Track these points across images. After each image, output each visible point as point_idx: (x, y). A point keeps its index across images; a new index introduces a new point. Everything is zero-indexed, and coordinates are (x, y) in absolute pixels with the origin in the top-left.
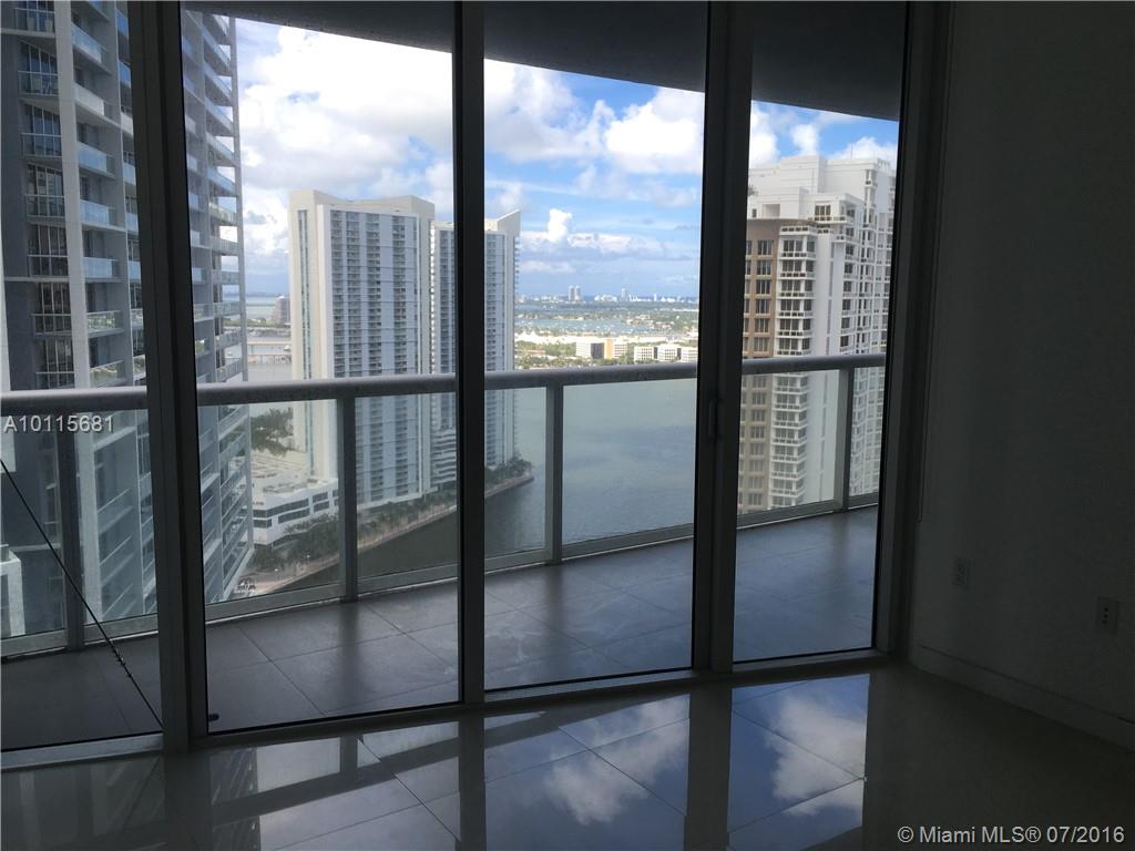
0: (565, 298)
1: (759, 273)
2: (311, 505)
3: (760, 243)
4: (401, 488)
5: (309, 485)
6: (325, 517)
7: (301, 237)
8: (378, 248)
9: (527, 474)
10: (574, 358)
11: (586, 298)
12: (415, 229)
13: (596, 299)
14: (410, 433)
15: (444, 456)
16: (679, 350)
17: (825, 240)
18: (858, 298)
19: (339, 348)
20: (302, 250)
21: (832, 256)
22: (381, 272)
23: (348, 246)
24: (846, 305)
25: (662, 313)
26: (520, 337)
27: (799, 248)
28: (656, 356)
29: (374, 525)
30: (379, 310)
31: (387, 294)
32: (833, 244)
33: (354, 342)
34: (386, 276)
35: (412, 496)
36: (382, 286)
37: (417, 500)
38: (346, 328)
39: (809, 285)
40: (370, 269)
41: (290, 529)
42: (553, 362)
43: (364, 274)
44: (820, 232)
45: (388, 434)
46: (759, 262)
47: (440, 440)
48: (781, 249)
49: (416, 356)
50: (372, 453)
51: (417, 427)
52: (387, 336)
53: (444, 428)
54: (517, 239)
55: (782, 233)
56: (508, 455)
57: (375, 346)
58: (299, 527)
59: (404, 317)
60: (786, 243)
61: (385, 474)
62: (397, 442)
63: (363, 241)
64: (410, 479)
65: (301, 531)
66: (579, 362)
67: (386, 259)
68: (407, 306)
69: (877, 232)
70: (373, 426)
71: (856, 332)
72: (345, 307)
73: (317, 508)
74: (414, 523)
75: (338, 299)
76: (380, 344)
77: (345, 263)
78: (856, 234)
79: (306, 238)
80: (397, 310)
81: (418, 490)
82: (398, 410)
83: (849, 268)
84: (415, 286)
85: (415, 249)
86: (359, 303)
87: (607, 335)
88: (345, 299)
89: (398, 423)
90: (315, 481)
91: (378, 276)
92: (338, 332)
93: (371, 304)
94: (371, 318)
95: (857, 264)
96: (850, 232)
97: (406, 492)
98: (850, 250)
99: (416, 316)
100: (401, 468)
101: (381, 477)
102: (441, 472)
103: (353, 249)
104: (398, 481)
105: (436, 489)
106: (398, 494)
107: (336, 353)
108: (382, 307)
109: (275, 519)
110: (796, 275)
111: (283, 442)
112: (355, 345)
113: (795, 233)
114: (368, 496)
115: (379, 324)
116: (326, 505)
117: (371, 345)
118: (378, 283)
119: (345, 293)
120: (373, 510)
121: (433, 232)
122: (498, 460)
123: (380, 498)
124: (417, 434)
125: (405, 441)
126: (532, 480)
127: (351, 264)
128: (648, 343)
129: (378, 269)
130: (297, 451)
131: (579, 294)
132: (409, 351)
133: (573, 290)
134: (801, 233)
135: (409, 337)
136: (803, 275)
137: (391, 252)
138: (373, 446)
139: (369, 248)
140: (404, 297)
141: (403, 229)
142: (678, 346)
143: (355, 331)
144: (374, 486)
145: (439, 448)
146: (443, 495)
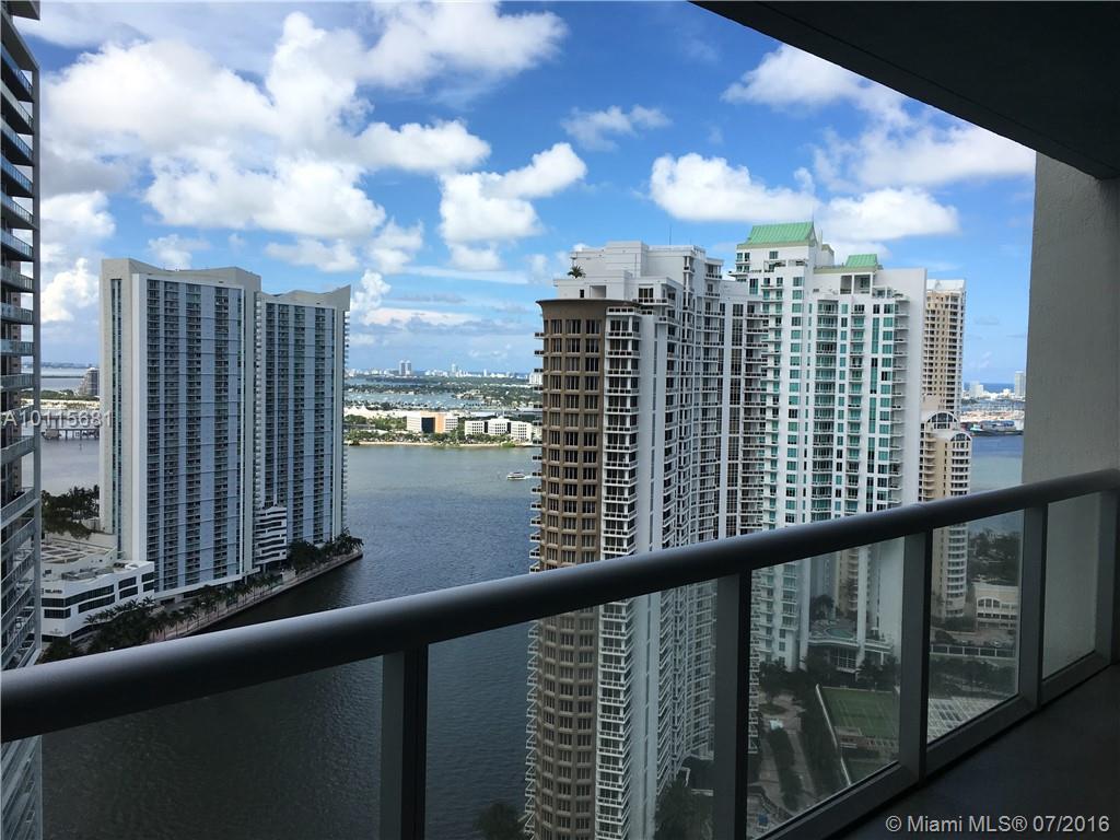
0: (396, 372)
1: (588, 351)
2: (117, 592)
3: (588, 322)
4: (220, 570)
5: (115, 570)
6: (130, 605)
7: (113, 306)
8: (200, 319)
9: (355, 551)
10: (405, 433)
11: (416, 373)
12: (240, 300)
13: (427, 374)
14: (230, 512)
15: (267, 535)
16: (509, 424)
17: (649, 320)
18: (680, 376)
19: (152, 423)
20: (114, 319)
21: (656, 336)
22: (202, 344)
23: (166, 316)
24: (670, 382)
25: (491, 388)
26: (348, 411)
27: (626, 328)
28: (486, 431)
29: (188, 611)
30: (199, 383)
31: (208, 366)
32: (656, 325)
33: (169, 416)
34: (208, 347)
35: (231, 578)
36: (203, 358)
37: (237, 582)
38: (162, 401)
39: (635, 363)
40: (189, 340)
41: (91, 619)
42: (384, 435)
43: (183, 346)
44: (644, 313)
45: (207, 512)
46: (587, 340)
47: (263, 518)
48: (608, 329)
49: (239, 431)
50: (188, 533)
51: (238, 504)
52: (207, 410)
53: (267, 505)
54: (347, 314)
55: (609, 313)
56: (337, 532)
57: (193, 421)
58: (101, 616)
59: (226, 391)
60: (613, 323)
61: (201, 556)
62: (216, 521)
63: (183, 312)
64: (230, 559)
65: (103, 621)
66: (409, 436)
67: (208, 331)
68: (230, 380)
69: (695, 314)
70: (189, 504)
71: (679, 409)
72: (162, 380)
73: (123, 595)
74: (234, 606)
75: (153, 372)
76: (199, 418)
77: (162, 334)
78: (677, 316)
79: (119, 307)
80: (218, 384)
81: (238, 572)
82: (217, 487)
83: (671, 348)
84: (239, 358)
85: (239, 322)
86: (177, 374)
87: (438, 410)
88: (162, 371)
89: (217, 501)
90: (122, 566)
91: (198, 348)
92: (152, 405)
93: (190, 377)
94: (190, 391)
95: (679, 344)
96: (672, 314)
97: (225, 574)
98: (672, 330)
99: (239, 390)
100: (220, 548)
101: (198, 559)
102: (263, 552)
103: (172, 321)
104: (217, 562)
105: (258, 570)
106: (216, 577)
107: (150, 428)
108: (203, 380)
109: (74, 608)
110: (623, 354)
111: (87, 523)
112: (172, 420)
113: (622, 313)
114: (182, 579)
115: (199, 398)
116: (135, 591)
117: (189, 419)
118: (199, 355)
119: (162, 365)
120: (186, 595)
121: (258, 304)
122: (326, 538)
123: (197, 581)
124: (238, 512)
125: (225, 520)
126: (361, 557)
127: (168, 336)
128: (478, 418)
129: (199, 341)
130: (102, 532)
131: (409, 369)
132: (231, 425)
133: (403, 365)
134: (627, 313)
135: (232, 411)
136: (629, 354)
137: (213, 324)
138: (189, 526)
139: (189, 319)
140: (226, 370)
141: (226, 301)
142: (508, 421)
143: (172, 405)
144: (189, 568)
145: (262, 527)
146: (267, 576)
